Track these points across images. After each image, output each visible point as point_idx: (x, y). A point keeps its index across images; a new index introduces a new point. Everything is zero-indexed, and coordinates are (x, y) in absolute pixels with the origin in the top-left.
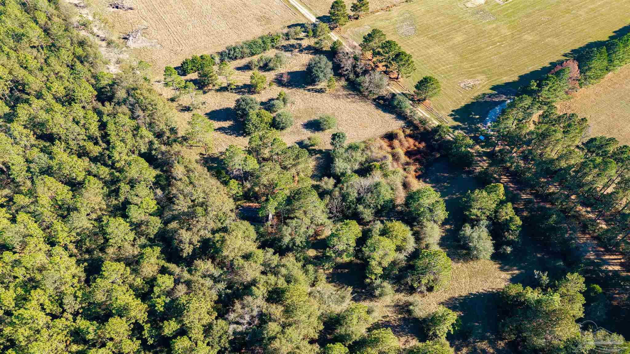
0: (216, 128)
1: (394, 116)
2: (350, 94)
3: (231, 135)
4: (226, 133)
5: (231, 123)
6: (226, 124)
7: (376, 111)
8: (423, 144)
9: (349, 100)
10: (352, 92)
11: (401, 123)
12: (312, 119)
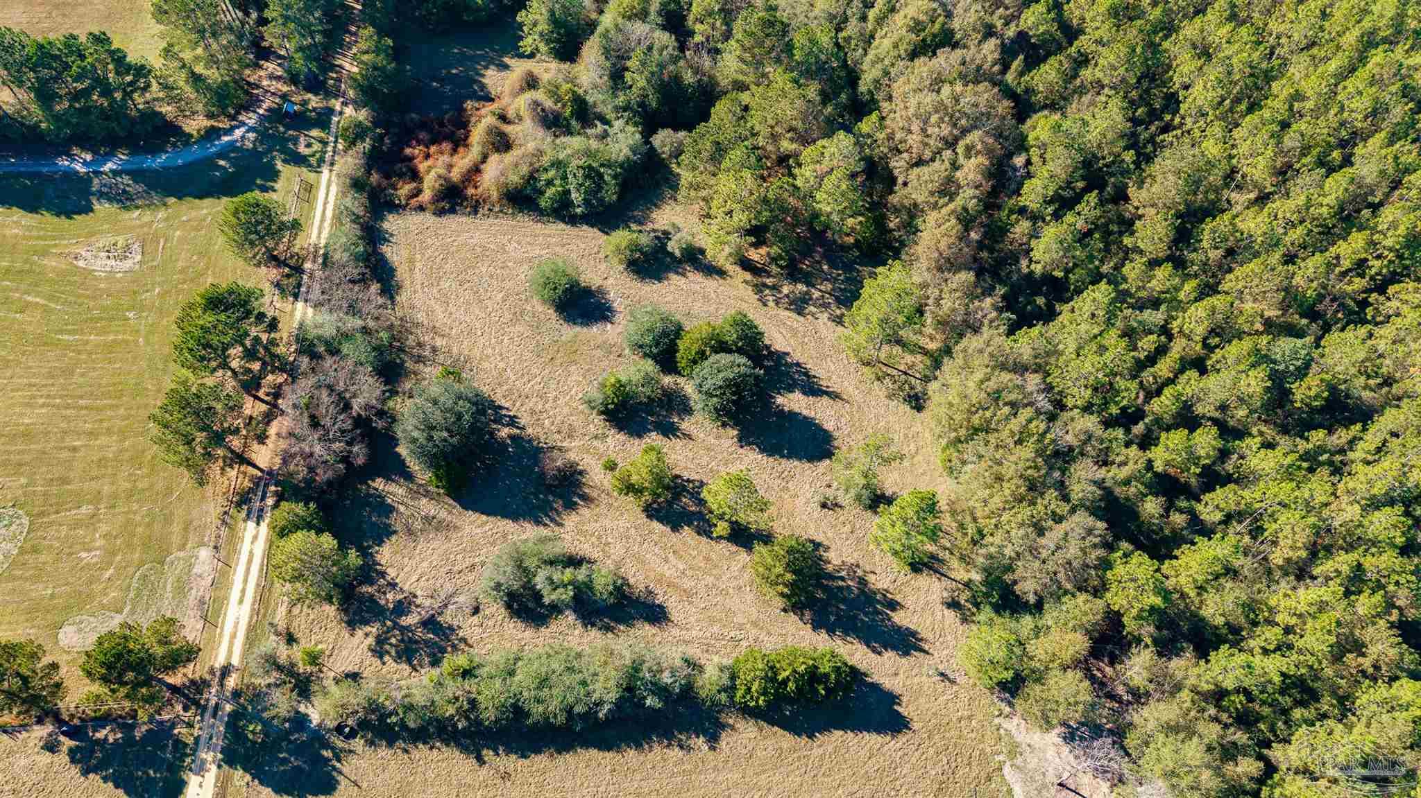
0: (825, 400)
1: (386, 249)
2: (420, 359)
3: (798, 364)
4: (806, 374)
5: (780, 400)
6: (794, 402)
7: (407, 283)
8: (408, 151)
9: (439, 342)
10: (409, 364)
11: (392, 223)
12: (578, 329)
